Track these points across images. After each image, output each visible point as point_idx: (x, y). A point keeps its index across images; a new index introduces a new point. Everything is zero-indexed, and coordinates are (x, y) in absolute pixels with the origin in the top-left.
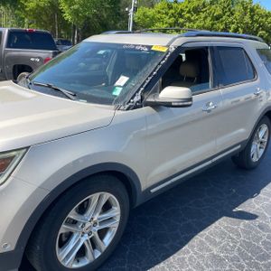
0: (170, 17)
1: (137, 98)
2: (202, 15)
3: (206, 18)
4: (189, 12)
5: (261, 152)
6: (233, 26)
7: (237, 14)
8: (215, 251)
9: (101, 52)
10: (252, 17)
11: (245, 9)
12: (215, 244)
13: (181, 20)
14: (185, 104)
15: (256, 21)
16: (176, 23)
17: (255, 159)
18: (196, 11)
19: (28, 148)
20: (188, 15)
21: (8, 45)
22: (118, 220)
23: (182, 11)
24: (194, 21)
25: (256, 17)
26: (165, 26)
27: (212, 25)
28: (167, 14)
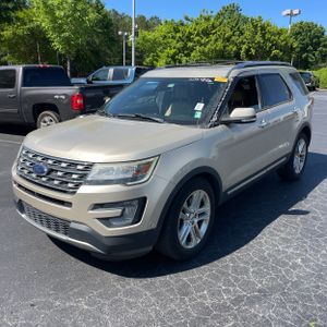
0: (178, 41)
1: (215, 119)
2: (213, 38)
3: (216, 40)
4: (198, 35)
5: (302, 164)
6: (244, 47)
7: (247, 33)
8: (283, 235)
9: (171, 86)
10: (263, 36)
11: (255, 27)
12: (282, 232)
13: (190, 44)
14: (251, 120)
15: (269, 40)
16: (185, 47)
17: (297, 171)
18: (206, 33)
19: (159, 155)
20: (198, 38)
21: (25, 83)
22: (209, 214)
23: (190, 34)
24: (205, 45)
25: (267, 36)
26: (173, 51)
27: (224, 47)
28: (173, 38)
